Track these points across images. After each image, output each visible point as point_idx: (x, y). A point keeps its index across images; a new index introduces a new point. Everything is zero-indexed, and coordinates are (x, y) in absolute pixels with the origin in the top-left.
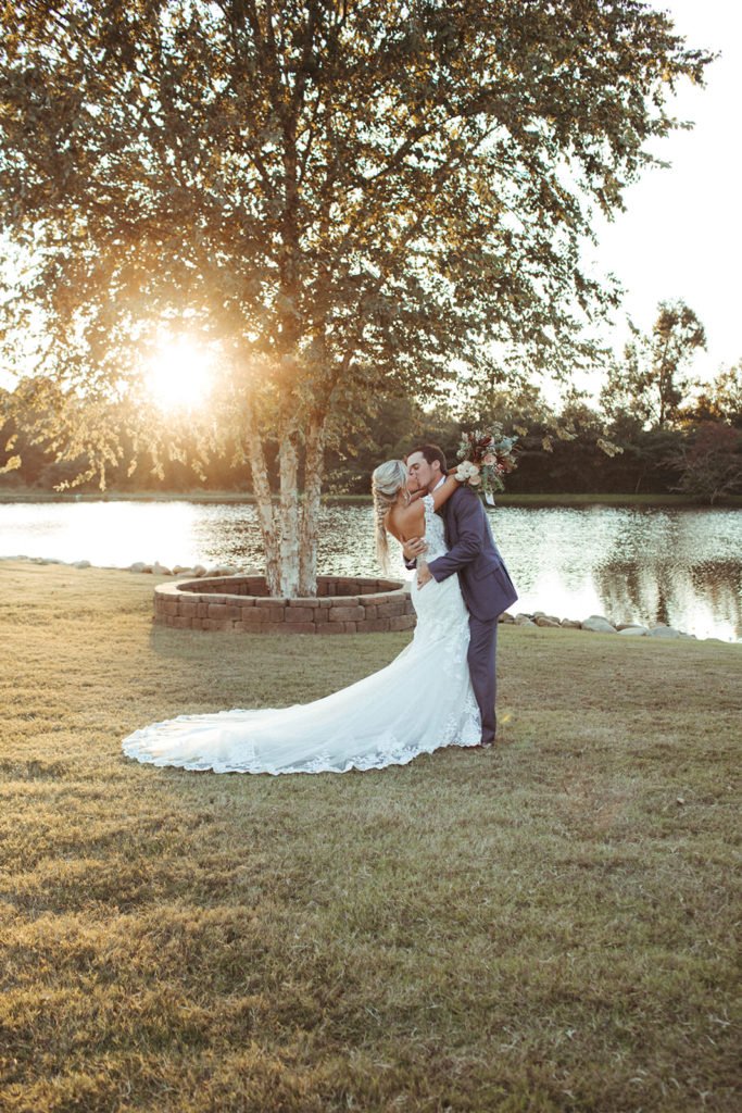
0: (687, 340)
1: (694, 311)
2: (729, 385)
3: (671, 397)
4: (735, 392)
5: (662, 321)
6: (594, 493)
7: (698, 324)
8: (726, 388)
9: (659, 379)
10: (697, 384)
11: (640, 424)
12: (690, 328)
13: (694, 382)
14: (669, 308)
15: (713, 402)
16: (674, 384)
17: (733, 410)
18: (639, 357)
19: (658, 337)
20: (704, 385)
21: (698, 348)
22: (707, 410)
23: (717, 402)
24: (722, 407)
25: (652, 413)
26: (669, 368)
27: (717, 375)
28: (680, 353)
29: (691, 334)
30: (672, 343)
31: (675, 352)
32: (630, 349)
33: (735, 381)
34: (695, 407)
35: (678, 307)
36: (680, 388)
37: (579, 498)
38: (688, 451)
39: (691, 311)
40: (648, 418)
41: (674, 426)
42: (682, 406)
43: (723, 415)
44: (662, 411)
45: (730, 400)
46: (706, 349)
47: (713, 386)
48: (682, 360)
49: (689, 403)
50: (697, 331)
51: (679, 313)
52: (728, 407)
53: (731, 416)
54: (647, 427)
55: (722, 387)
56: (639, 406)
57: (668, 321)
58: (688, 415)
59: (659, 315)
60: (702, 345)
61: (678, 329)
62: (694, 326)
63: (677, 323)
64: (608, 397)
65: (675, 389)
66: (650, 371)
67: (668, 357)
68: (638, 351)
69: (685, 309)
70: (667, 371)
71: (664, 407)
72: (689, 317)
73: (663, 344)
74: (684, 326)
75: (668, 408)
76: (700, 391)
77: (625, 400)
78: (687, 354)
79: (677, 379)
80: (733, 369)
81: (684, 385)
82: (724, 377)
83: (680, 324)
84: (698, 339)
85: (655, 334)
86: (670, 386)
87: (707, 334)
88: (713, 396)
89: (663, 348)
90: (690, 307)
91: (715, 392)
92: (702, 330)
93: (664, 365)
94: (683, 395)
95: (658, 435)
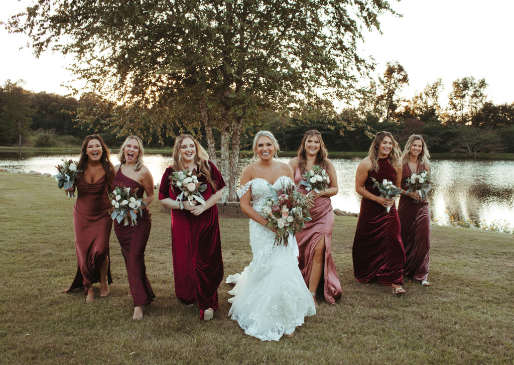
0: (400, 80)
1: (403, 66)
2: (419, 101)
3: (392, 107)
4: (422, 104)
5: (388, 71)
6: (356, 151)
7: (405, 72)
8: (418, 103)
9: (386, 98)
10: (404, 101)
11: (377, 119)
12: (401, 74)
13: (403, 99)
14: (391, 65)
15: (412, 109)
16: (393, 100)
17: (421, 113)
18: (377, 87)
19: (386, 78)
20: (407, 101)
21: (405, 84)
22: (409, 112)
23: (413, 109)
24: (416, 111)
25: (383, 114)
26: (391, 93)
27: (414, 96)
28: (396, 86)
29: (401, 77)
30: (392, 81)
31: (394, 85)
32: (373, 84)
33: (422, 99)
34: (403, 111)
35: (395, 64)
36: (396, 103)
37: (348, 154)
38: (400, 132)
39: (401, 67)
40: (381, 116)
41: (393, 120)
42: (397, 111)
43: (416, 115)
44: (388, 113)
45: (420, 108)
46: (408, 84)
47: (412, 101)
48: (397, 89)
49: (400, 109)
50: (404, 76)
51: (396, 67)
52: (419, 111)
53: (420, 116)
54: (381, 120)
55: (416, 102)
56: (376, 110)
57: (390, 71)
58: (399, 115)
59: (386, 68)
60: (406, 82)
61: (395, 75)
62: (403, 73)
63: (395, 72)
64: (362, 106)
65: (394, 103)
66: (382, 94)
67: (391, 88)
68: (377, 85)
69: (399, 66)
70: (390, 95)
71: (388, 111)
72: (401, 69)
73: (388, 82)
74: (398, 73)
75: (391, 111)
76: (405, 104)
77: (370, 108)
78: (399, 87)
79: (395, 98)
80: (421, 94)
81: (398, 101)
82: (417, 97)
83: (396, 73)
84: (405, 79)
85: (385, 77)
86: (391, 101)
87: (409, 77)
88: (412, 107)
89: (388, 84)
90: (401, 65)
91: (412, 104)
92: (407, 75)
93: (389, 91)
94: (398, 105)
95: (386, 125)
